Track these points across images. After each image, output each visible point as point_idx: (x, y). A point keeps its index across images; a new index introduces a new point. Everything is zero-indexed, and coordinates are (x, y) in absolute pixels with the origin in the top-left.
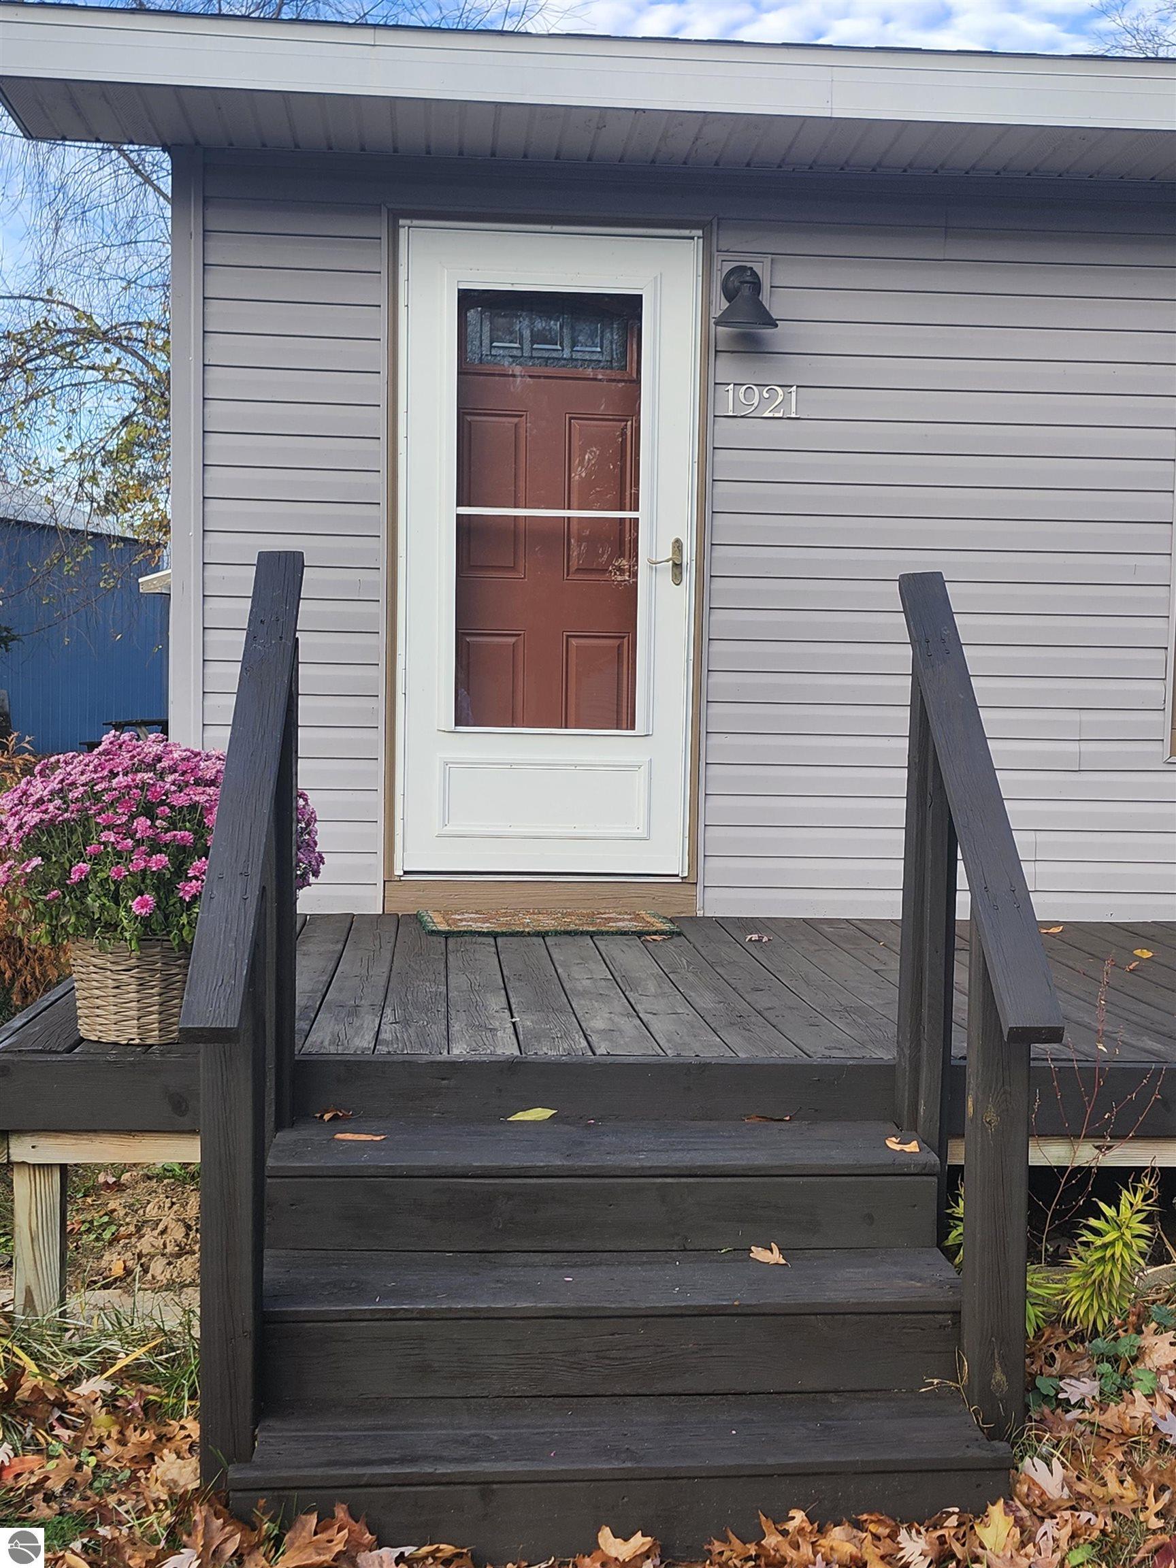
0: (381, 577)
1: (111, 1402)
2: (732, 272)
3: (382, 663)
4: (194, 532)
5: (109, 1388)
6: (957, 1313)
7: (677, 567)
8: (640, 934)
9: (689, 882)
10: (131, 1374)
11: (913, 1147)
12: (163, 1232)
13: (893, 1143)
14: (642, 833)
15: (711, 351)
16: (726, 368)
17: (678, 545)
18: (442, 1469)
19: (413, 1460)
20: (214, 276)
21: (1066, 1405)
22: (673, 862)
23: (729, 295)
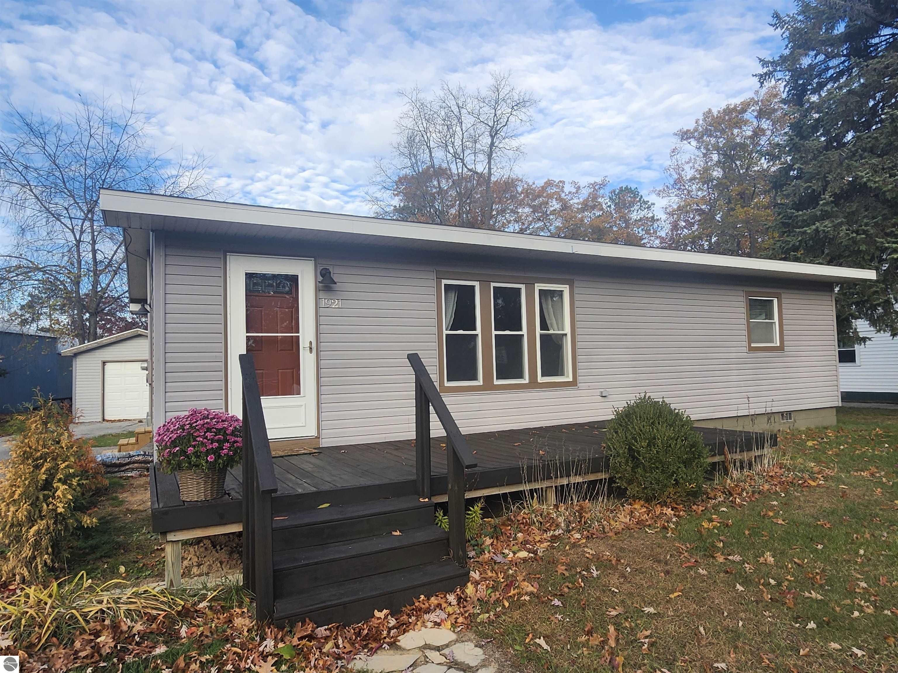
0: (223, 355)
1: (210, 608)
2: (322, 269)
3: (224, 380)
4: (162, 343)
5: (208, 604)
6: (448, 539)
7: (311, 348)
8: (310, 454)
9: (318, 438)
10: (213, 599)
11: (427, 500)
12: (190, 560)
13: (421, 500)
14: (304, 425)
15: (317, 290)
16: (321, 294)
17: (311, 343)
18: (333, 602)
19: (325, 602)
20: (168, 267)
21: (470, 558)
22: (313, 433)
23: (322, 275)
